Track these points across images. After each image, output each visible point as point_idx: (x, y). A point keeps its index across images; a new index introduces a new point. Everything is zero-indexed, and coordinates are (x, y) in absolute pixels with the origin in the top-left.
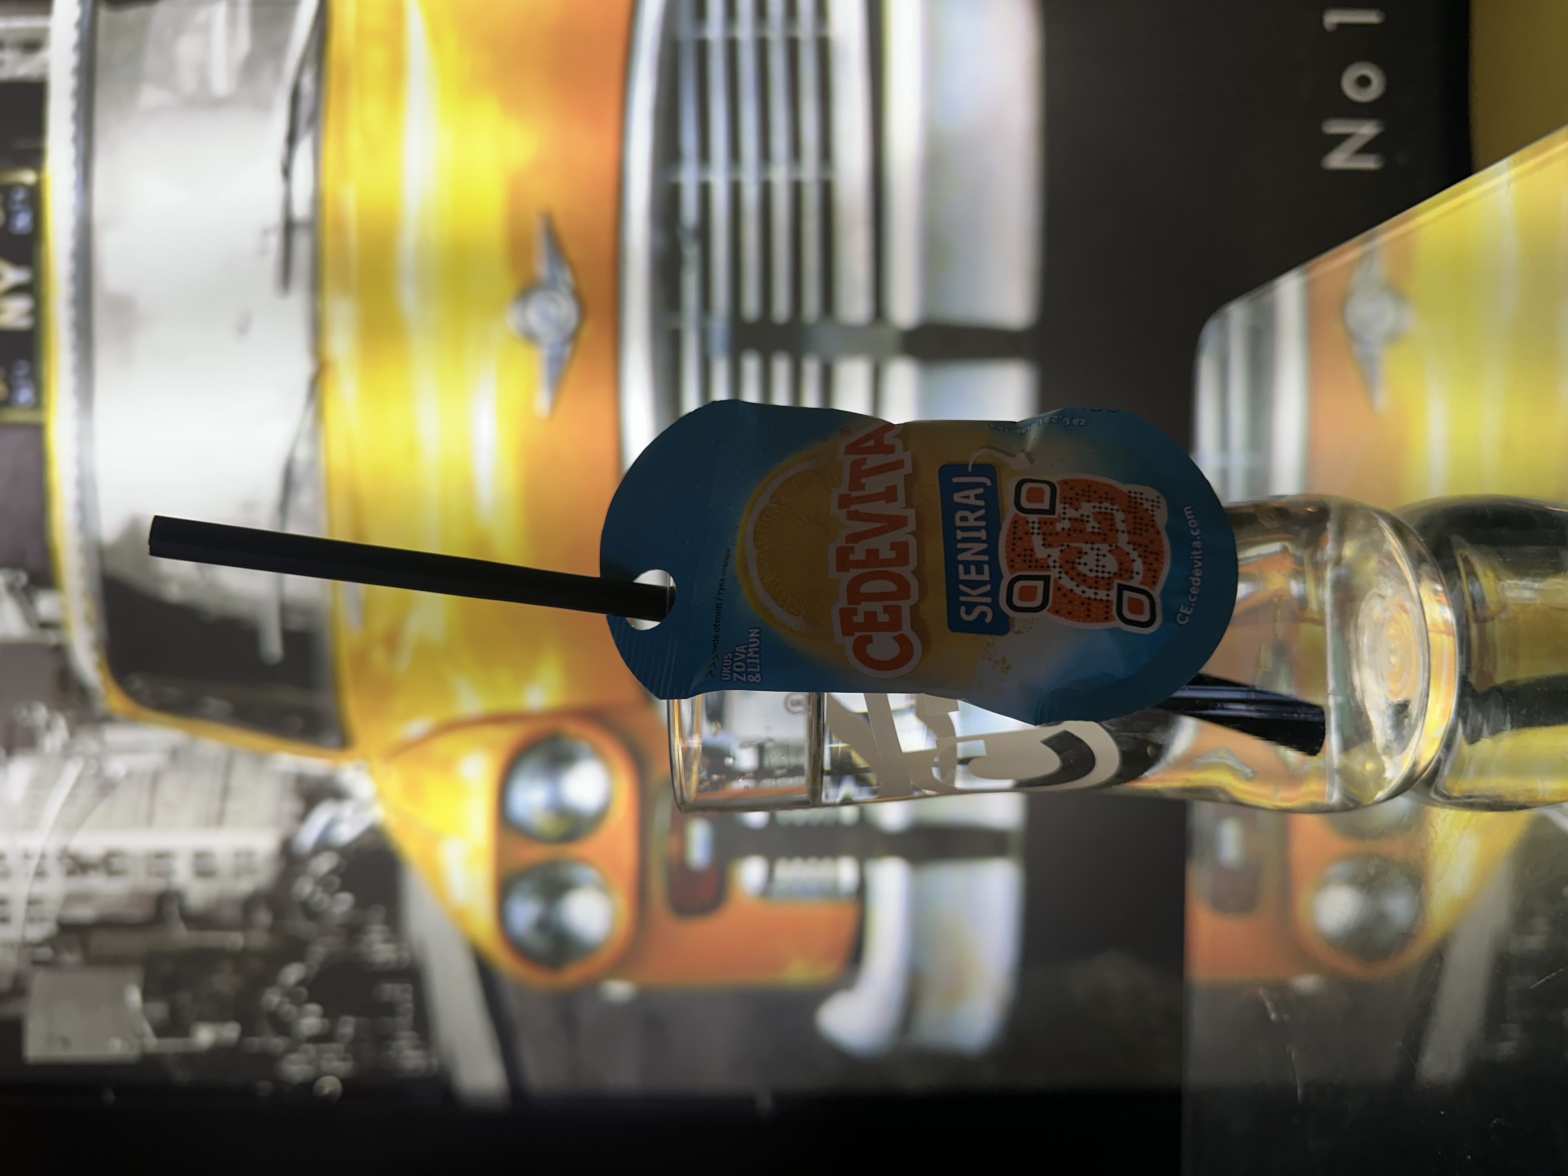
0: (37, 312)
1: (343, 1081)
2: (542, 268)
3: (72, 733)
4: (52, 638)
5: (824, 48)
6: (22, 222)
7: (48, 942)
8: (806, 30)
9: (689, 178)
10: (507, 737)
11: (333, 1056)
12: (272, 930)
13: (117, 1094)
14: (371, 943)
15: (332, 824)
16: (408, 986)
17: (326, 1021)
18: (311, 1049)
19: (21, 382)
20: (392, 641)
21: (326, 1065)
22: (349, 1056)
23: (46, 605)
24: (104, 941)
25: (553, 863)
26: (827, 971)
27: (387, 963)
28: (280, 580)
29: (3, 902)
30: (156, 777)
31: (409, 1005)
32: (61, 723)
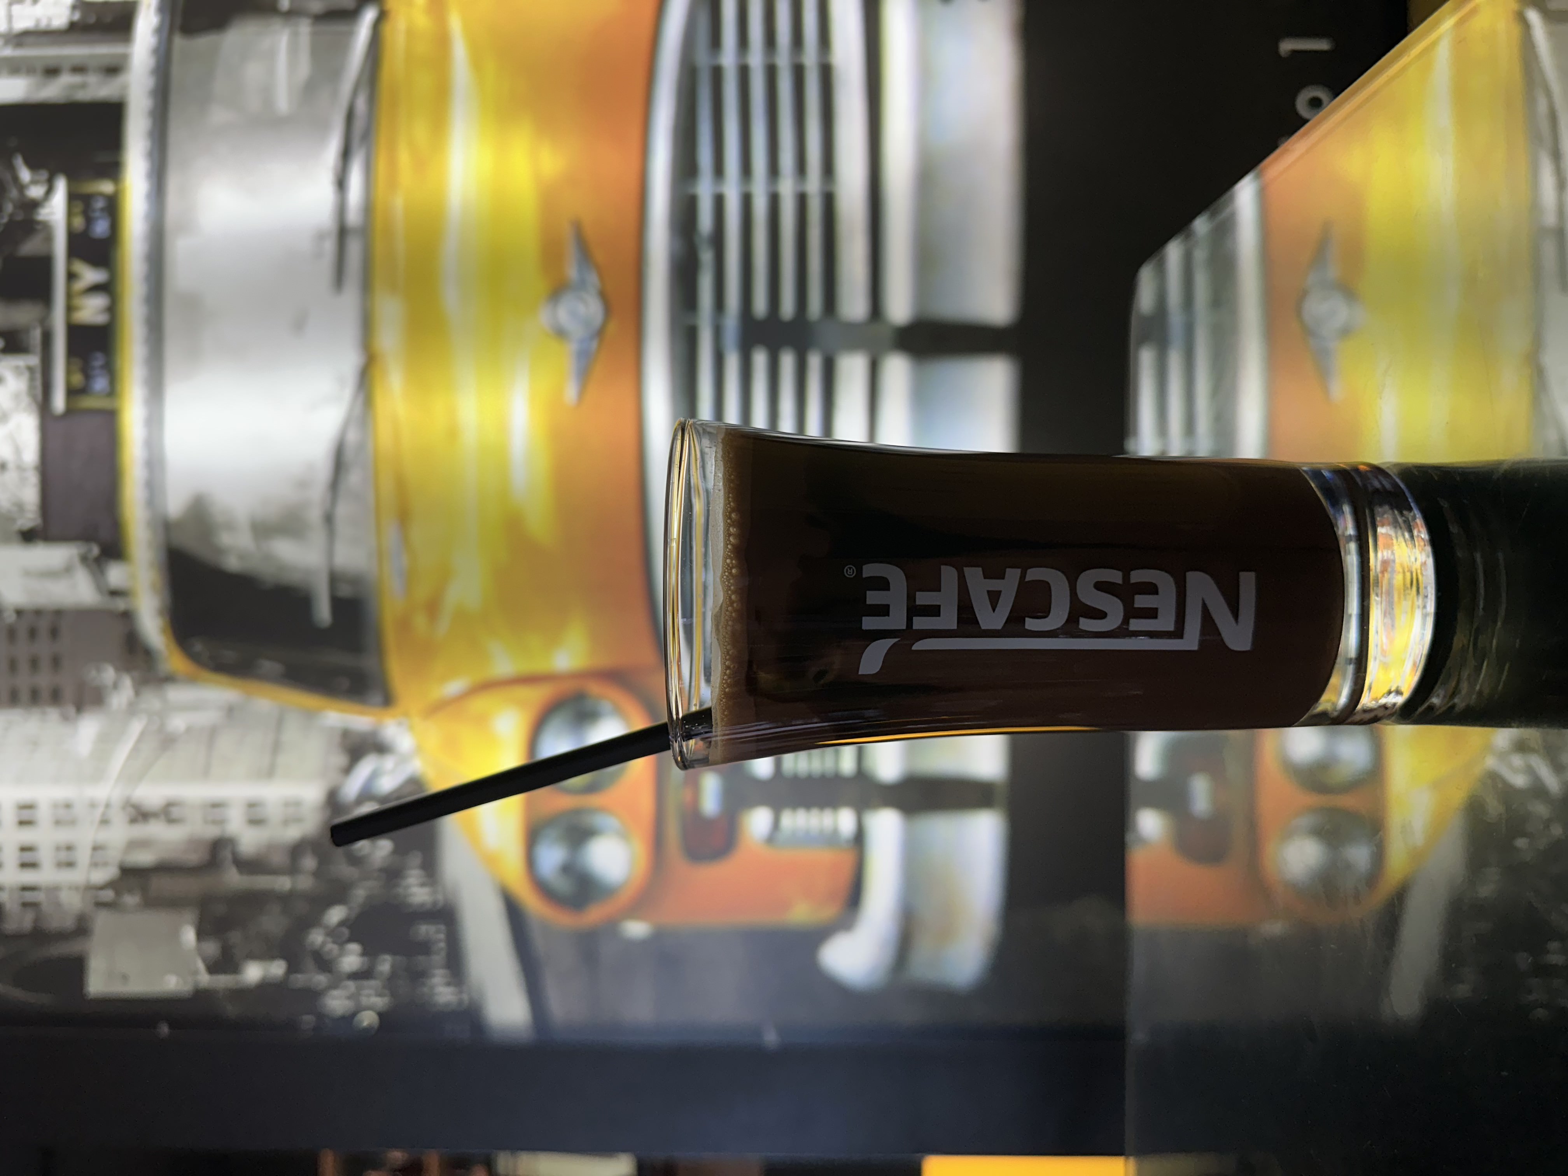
0: (113, 309)
1: (381, 1015)
2: (572, 272)
3: (137, 693)
4: (120, 604)
5: (826, 73)
6: (101, 228)
7: (111, 885)
8: (810, 57)
9: (704, 190)
10: (537, 695)
11: (372, 992)
12: (317, 874)
13: (171, 1026)
14: (408, 887)
15: (374, 775)
16: (442, 927)
17: (366, 959)
18: (351, 985)
19: (97, 372)
20: (433, 608)
21: (364, 1001)
22: (387, 992)
23: (116, 575)
24: (162, 885)
25: (578, 812)
26: (827, 912)
27: (422, 905)
28: (330, 552)
29: (69, 848)
30: (212, 734)
31: (442, 945)
32: (127, 682)
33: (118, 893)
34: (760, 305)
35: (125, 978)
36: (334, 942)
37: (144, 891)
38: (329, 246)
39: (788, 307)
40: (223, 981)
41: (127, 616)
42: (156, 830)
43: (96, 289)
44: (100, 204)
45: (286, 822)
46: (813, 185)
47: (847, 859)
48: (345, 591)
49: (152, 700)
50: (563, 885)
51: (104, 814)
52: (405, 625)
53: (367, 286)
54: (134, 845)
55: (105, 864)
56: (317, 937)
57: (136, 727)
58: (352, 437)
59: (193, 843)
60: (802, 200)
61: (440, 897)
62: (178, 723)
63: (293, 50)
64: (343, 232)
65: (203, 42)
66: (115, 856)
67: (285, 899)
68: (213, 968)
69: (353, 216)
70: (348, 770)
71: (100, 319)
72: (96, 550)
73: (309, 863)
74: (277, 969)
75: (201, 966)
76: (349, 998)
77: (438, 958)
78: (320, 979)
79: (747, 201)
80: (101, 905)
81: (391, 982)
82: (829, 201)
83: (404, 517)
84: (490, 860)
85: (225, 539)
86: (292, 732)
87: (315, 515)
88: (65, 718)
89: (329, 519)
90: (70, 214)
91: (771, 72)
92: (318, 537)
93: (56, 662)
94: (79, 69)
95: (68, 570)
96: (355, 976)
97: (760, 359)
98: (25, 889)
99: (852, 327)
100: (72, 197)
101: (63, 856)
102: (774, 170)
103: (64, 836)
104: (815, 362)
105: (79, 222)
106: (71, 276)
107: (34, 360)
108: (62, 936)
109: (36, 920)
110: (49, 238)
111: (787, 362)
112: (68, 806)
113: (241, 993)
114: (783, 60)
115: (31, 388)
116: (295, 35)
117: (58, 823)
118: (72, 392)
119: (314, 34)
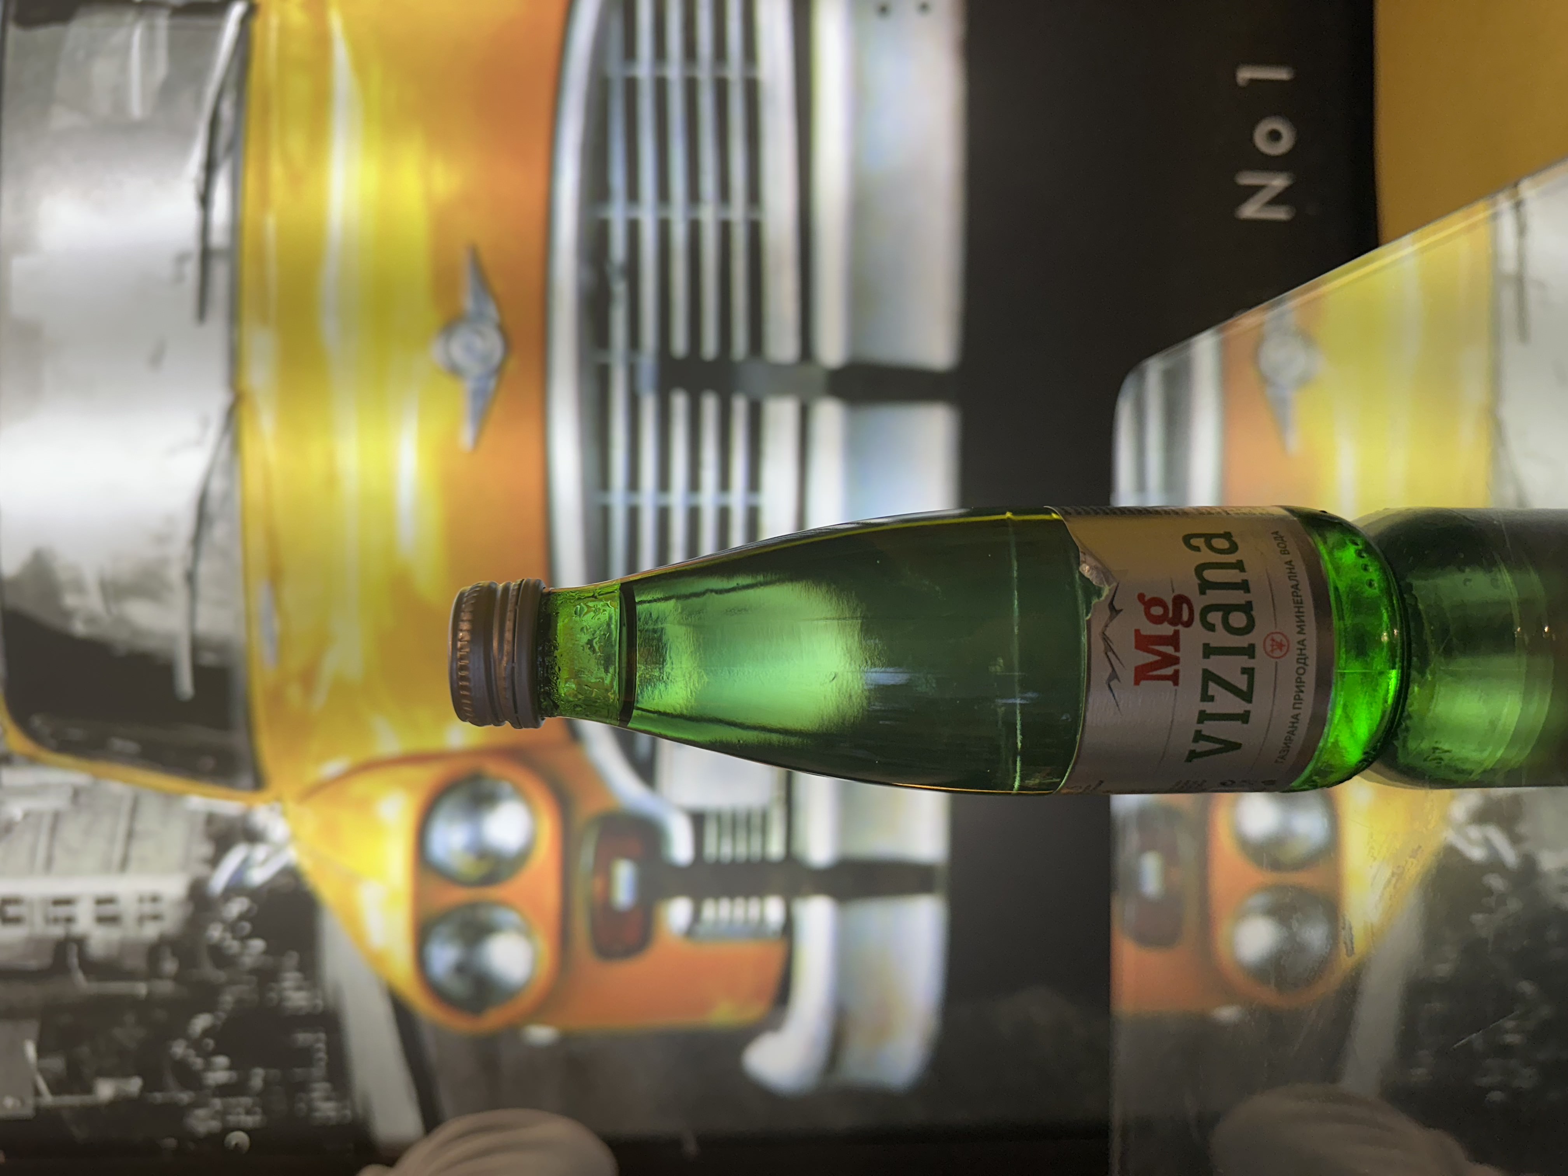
1: (252, 1134)
2: (468, 303)
5: (752, 88)
8: (734, 71)
9: (617, 214)
10: (428, 776)
14: (283, 991)
15: (244, 867)
17: (234, 1074)
20: (308, 678)
22: (258, 1109)
25: (474, 906)
26: (754, 1011)
27: (300, 1010)
28: (192, 616)
30: (56, 819)
34: (680, 344)
36: (199, 1055)
38: (191, 269)
39: (710, 347)
40: (70, 1101)
45: (142, 919)
46: (738, 212)
47: (775, 952)
48: (209, 659)
50: (458, 987)
52: (277, 697)
53: (234, 317)
56: (179, 1049)
58: (217, 486)
59: (35, 945)
60: (725, 228)
61: (320, 1002)
62: (16, 810)
63: (149, 46)
64: (206, 254)
65: (43, 34)
67: (141, 1005)
69: (219, 237)
70: (214, 862)
73: (170, 966)
74: (134, 1085)
76: (216, 1116)
77: (319, 1070)
78: (185, 1097)
79: (664, 228)
81: (264, 1099)
82: (755, 231)
83: (275, 575)
84: (376, 960)
85: (70, 600)
86: (149, 818)
87: (175, 574)
89: (191, 578)
91: (691, 87)
92: (179, 597)
96: (224, 1090)
97: (679, 402)
99: (779, 368)
102: (694, 195)
104: (740, 406)
111: (710, 405)
113: (93, 1112)
114: (705, 74)
116: (151, 29)
119: (172, 28)
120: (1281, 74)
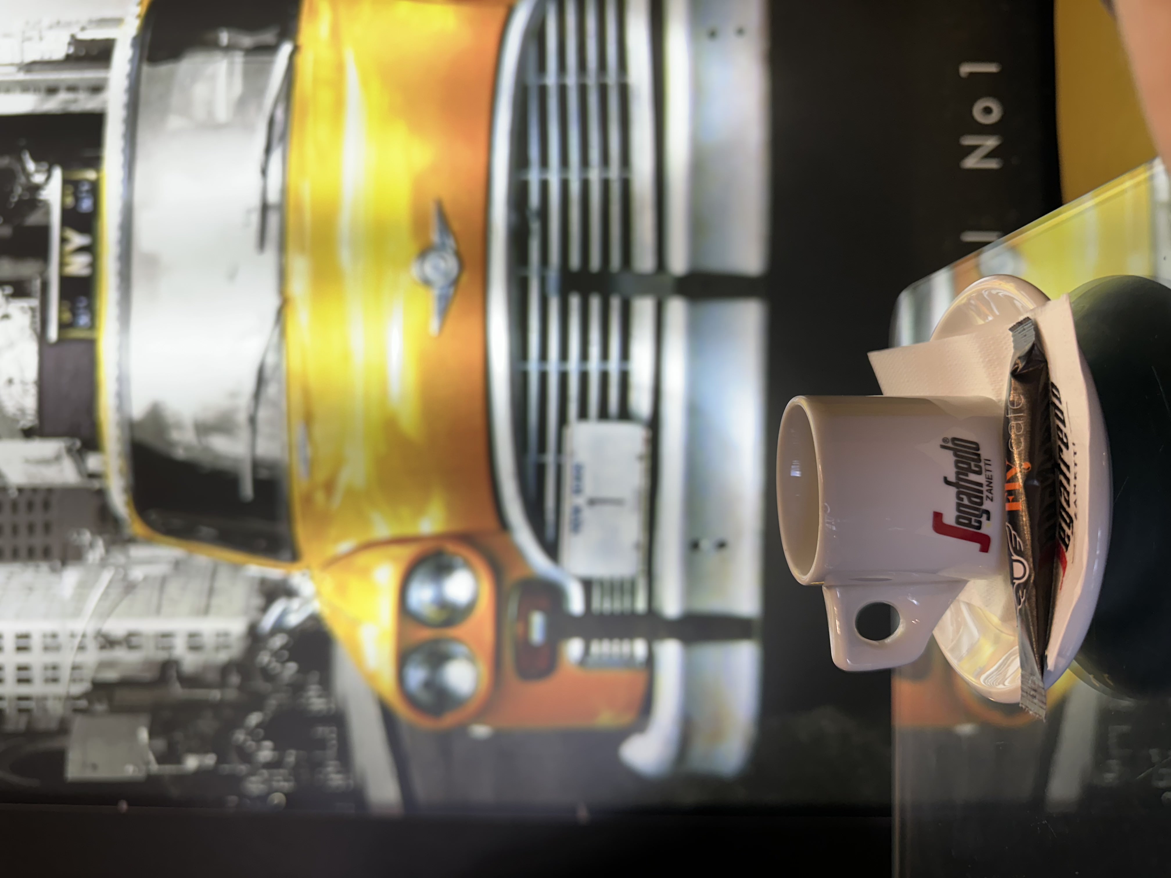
0: (94, 265)
1: (287, 795)
2: (435, 237)
3: (107, 550)
4: (96, 484)
5: (624, 89)
6: (86, 205)
7: (85, 695)
8: (612, 78)
9: (534, 177)
10: (407, 553)
11: (280, 778)
12: (241, 688)
13: (129, 804)
14: (309, 698)
15: (284, 613)
16: (334, 729)
17: (276, 753)
18: (265, 772)
19: (81, 311)
20: (329, 487)
21: (275, 784)
22: (292, 778)
23: (93, 462)
24: (124, 696)
25: (436, 641)
26: (626, 719)
27: (320, 712)
28: (253, 445)
29: (55, 668)
30: (164, 581)
31: (334, 742)
32: (100, 543)
33: (90, 702)
34: (575, 261)
35: (94, 767)
36: (253, 740)
37: (110, 700)
38: (255, 218)
39: (595, 263)
40: (169, 769)
41: (101, 494)
42: (120, 654)
43: (82, 250)
44: (86, 187)
45: (218, 648)
46: (614, 172)
47: (641, 678)
48: (264, 474)
49: (118, 557)
50: (425, 697)
51: (81, 642)
52: (308, 499)
53: (282, 248)
54: (103, 665)
55: (81, 680)
56: (240, 736)
57: (107, 576)
58: (271, 360)
59: (148, 664)
60: (606, 184)
61: (333, 706)
62: (137, 573)
63: (230, 73)
64: (265, 208)
65: (164, 69)
66: (88, 674)
67: (216, 707)
68: (161, 759)
69: (273, 197)
70: (264, 609)
71: (85, 272)
72: (78, 444)
73: (235, 679)
74: (210, 760)
75: (152, 758)
76: (264, 782)
77: (332, 752)
78: (243, 768)
79: (565, 185)
80: (77, 711)
81: (296, 771)
82: (626, 185)
83: (308, 419)
84: (370, 678)
85: (175, 435)
86: (223, 581)
87: (242, 417)
88: (53, 570)
89: (252, 420)
90: (64, 195)
91: (583, 90)
92: (244, 434)
93: (47, 527)
94: (72, 88)
95: (57, 458)
96: (269, 765)
97: (575, 302)
98: (21, 698)
99: (642, 277)
100: (66, 182)
101: (50, 674)
102: (585, 162)
103: (51, 658)
104: (615, 303)
105: (70, 201)
106: (64, 240)
107: (35, 302)
108: (49, 734)
109: (29, 723)
110: (47, 213)
111: (595, 303)
112: (54, 636)
113: (183, 778)
114: (592, 81)
115: (33, 323)
116: (231, 64)
117: (46, 649)
118: (63, 326)
119: (246, 63)
120: (992, 68)
